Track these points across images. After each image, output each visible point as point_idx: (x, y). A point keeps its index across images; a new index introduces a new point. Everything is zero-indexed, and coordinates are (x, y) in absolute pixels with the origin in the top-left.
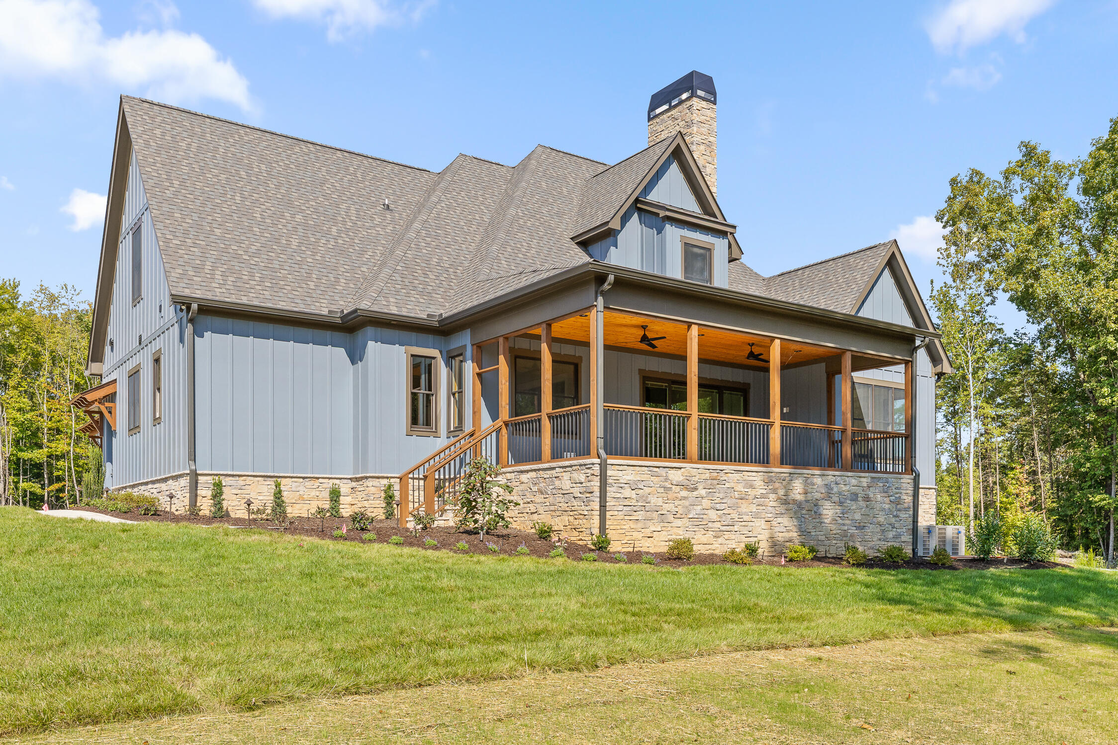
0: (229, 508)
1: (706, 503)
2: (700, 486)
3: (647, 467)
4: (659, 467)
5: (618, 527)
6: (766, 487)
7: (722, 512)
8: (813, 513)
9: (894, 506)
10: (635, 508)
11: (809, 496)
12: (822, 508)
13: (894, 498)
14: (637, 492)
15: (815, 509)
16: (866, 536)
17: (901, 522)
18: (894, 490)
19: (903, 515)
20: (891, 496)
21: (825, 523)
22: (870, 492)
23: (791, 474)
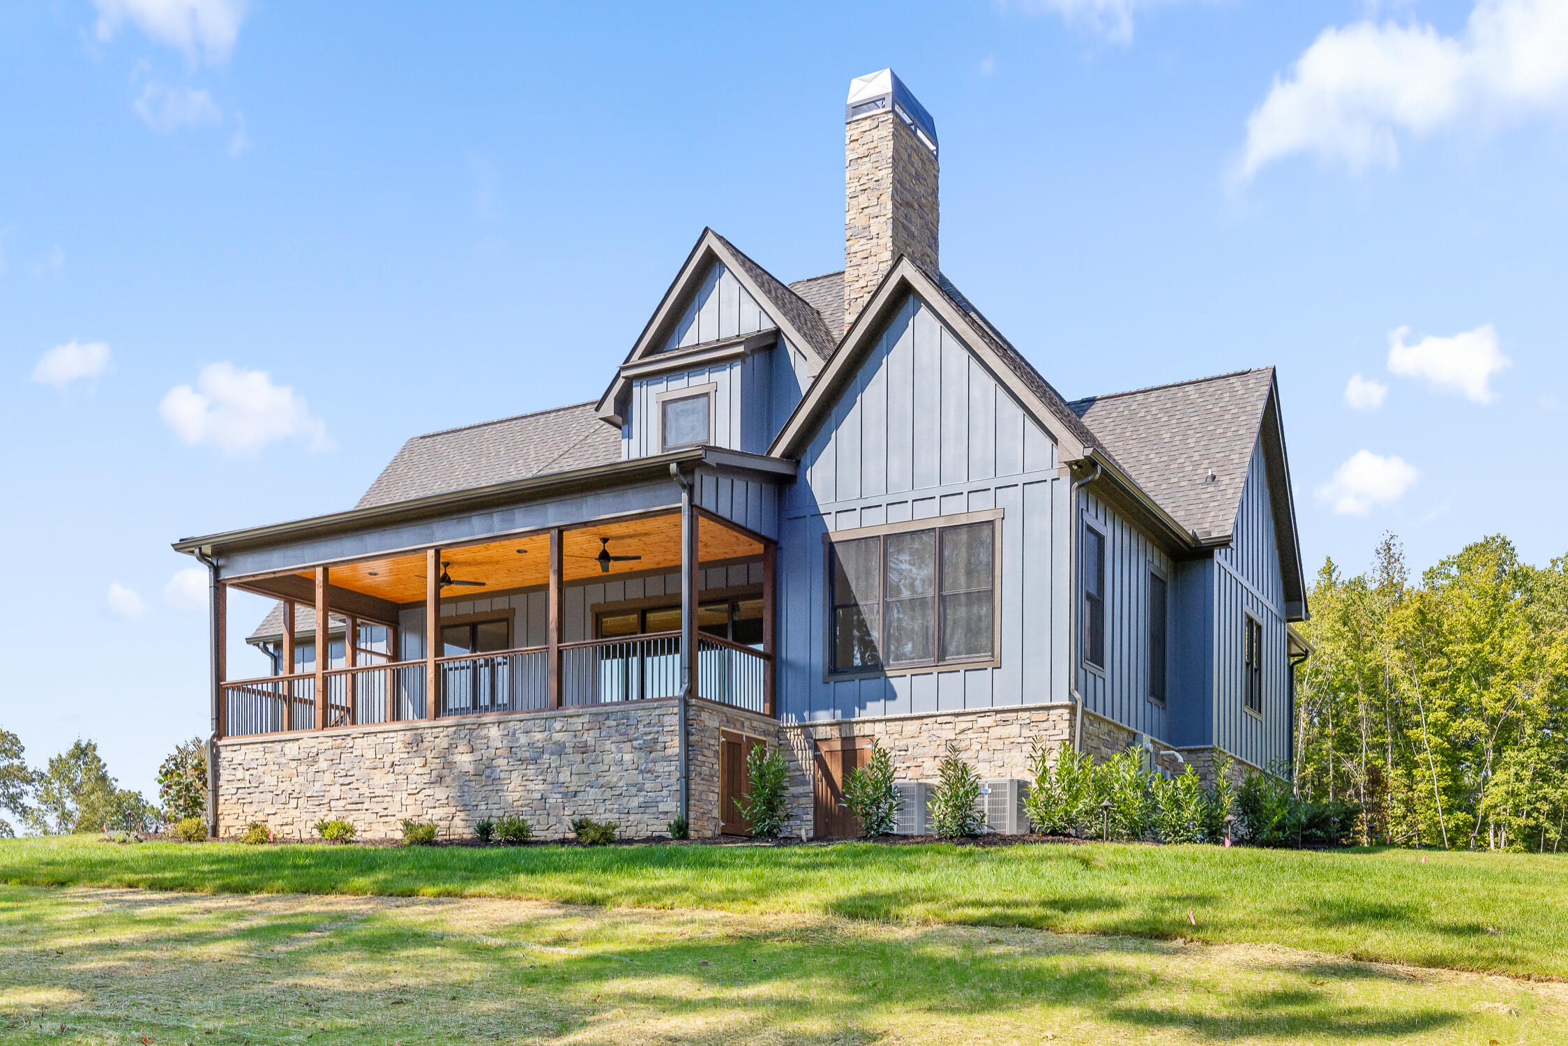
1: (328, 777)
2: (321, 758)
3: (261, 743)
4: (274, 742)
6: (409, 750)
7: (349, 787)
8: (483, 777)
9: (643, 755)
10: (248, 791)
11: (477, 756)
12: (498, 770)
13: (641, 742)
14: (251, 772)
15: (488, 772)
16: (580, 808)
17: (659, 780)
18: (642, 729)
19: (660, 768)
20: (636, 739)
21: (502, 790)
22: (589, 737)
23: (447, 727)
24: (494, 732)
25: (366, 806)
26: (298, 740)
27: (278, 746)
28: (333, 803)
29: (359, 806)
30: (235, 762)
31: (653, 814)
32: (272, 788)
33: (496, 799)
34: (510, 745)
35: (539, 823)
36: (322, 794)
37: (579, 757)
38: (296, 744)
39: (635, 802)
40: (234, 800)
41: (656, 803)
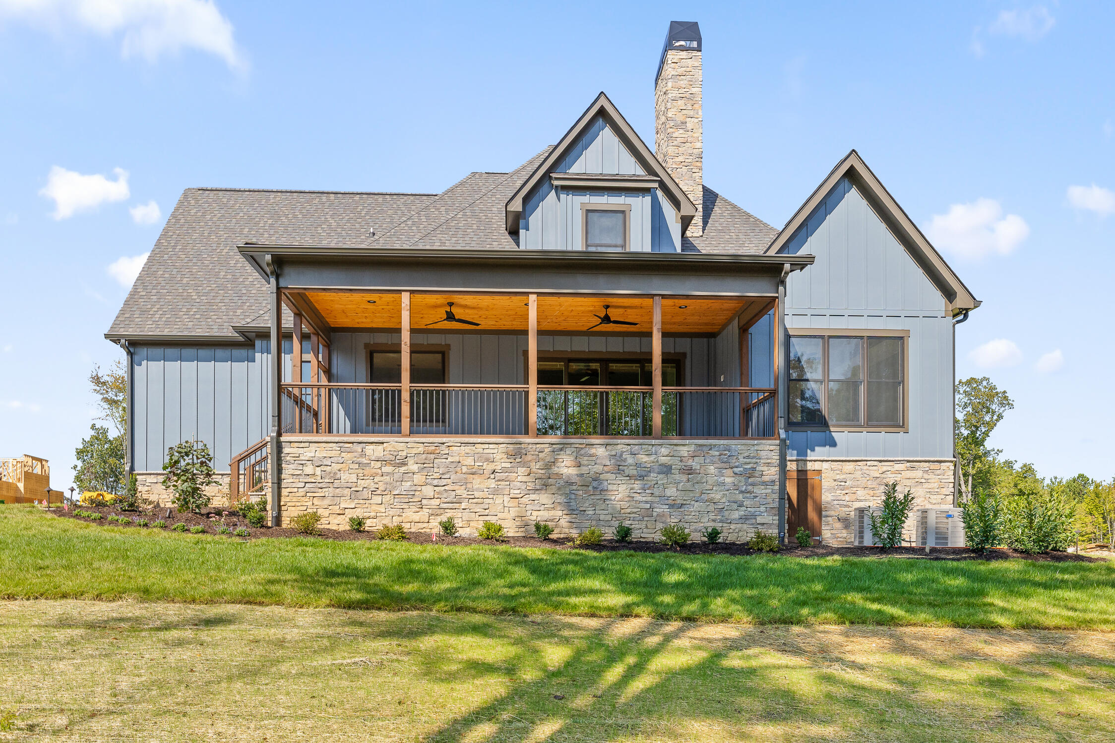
0: (160, 500)
1: (418, 478)
2: (411, 461)
3: (337, 443)
4: (353, 443)
5: (299, 504)
6: (512, 460)
7: (443, 488)
8: (590, 488)
9: (743, 479)
10: (320, 485)
11: (584, 470)
12: (606, 483)
13: (742, 469)
14: (323, 468)
15: (595, 484)
16: (686, 517)
17: (757, 499)
18: (742, 460)
19: (759, 490)
20: (737, 467)
21: (610, 500)
22: (695, 464)
23: (552, 444)
24: (601, 451)
25: (463, 505)
26: (383, 443)
27: (359, 448)
28: (424, 502)
29: (456, 505)
30: (302, 458)
31: (752, 524)
32: (350, 485)
33: (603, 507)
34: (618, 463)
35: (647, 527)
36: (412, 493)
37: (684, 478)
38: (381, 447)
39: (736, 515)
40: (302, 492)
41: (754, 516)
